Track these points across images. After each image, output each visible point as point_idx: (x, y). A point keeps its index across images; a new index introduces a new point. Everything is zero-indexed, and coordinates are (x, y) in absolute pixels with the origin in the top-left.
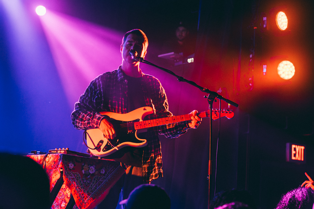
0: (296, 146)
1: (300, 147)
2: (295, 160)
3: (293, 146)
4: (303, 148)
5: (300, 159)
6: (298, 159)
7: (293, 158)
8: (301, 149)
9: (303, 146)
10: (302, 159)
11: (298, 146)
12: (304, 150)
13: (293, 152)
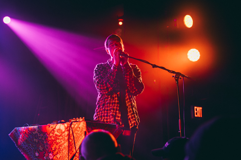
0: (197, 108)
1: (199, 108)
2: (197, 117)
3: (195, 108)
4: (201, 108)
5: (200, 116)
6: (199, 116)
7: (196, 116)
8: (200, 109)
9: (201, 107)
10: (201, 116)
11: (198, 108)
12: (202, 109)
13: (196, 112)
